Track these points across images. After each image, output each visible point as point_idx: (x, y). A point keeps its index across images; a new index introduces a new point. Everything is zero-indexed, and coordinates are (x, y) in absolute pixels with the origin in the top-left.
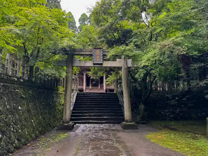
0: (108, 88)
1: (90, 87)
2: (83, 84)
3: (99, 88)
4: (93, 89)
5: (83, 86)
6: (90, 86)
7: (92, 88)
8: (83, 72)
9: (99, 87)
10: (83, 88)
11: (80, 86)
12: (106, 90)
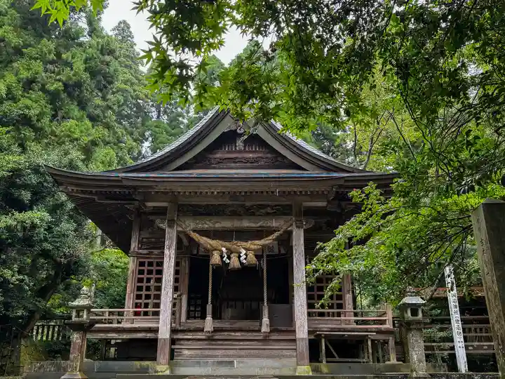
0: (326, 325)
1: (209, 324)
2: (157, 305)
3: (265, 329)
4: (225, 335)
5: (157, 314)
6: (209, 318)
7: (216, 330)
8: (164, 226)
9: (266, 320)
10: (156, 330)
11: (146, 314)
12: (311, 341)
